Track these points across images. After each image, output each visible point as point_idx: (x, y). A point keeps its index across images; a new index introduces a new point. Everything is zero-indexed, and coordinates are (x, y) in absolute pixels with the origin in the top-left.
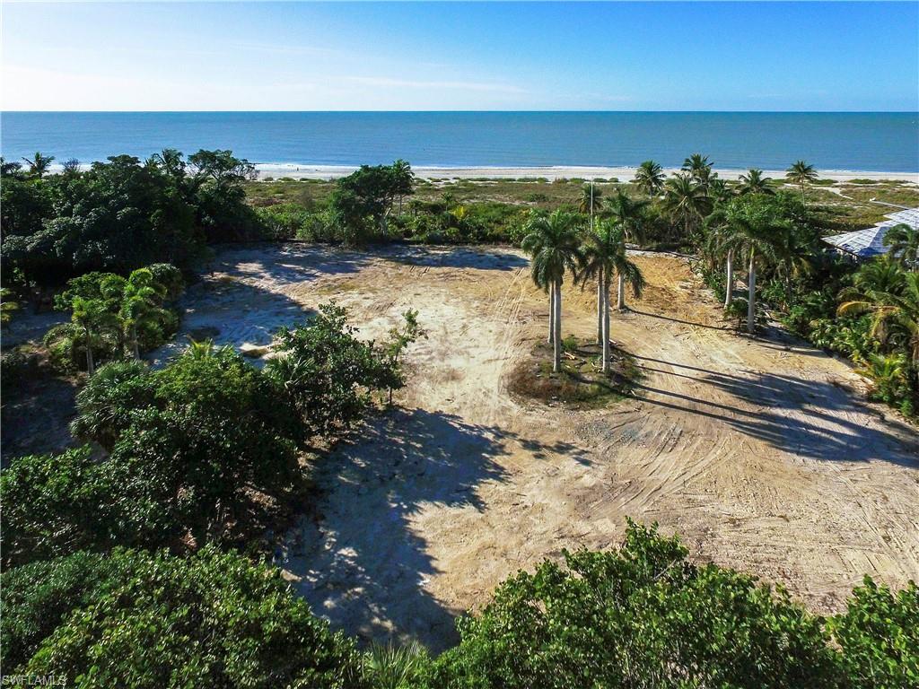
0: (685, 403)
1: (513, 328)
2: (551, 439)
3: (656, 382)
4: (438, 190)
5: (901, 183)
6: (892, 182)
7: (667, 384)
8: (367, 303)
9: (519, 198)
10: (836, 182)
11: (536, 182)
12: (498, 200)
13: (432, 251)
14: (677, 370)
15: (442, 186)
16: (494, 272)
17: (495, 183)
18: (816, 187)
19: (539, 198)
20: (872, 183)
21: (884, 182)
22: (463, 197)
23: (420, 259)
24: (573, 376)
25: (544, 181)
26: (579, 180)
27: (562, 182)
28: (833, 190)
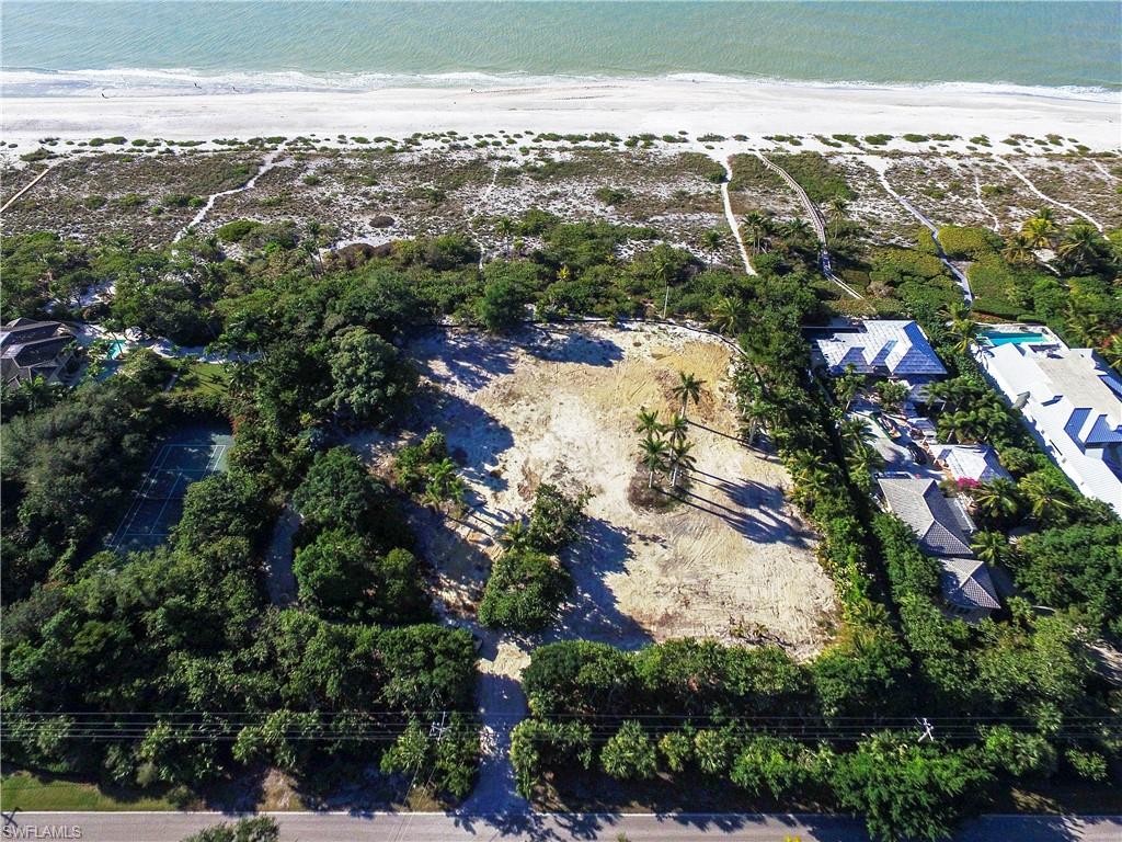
0: (708, 506)
1: (624, 442)
2: (649, 534)
3: (696, 489)
4: (519, 173)
5: (951, 138)
6: (944, 138)
7: (703, 491)
8: (535, 416)
9: (599, 195)
10: (889, 138)
11: (608, 143)
12: (579, 202)
13: (555, 336)
14: (708, 480)
15: (521, 160)
16: (602, 369)
17: (568, 144)
18: (870, 152)
19: (616, 199)
20: (925, 139)
21: (936, 137)
22: (547, 192)
23: (549, 350)
24: (658, 490)
25: (615, 140)
26: (649, 139)
27: (632, 142)
28: (880, 165)
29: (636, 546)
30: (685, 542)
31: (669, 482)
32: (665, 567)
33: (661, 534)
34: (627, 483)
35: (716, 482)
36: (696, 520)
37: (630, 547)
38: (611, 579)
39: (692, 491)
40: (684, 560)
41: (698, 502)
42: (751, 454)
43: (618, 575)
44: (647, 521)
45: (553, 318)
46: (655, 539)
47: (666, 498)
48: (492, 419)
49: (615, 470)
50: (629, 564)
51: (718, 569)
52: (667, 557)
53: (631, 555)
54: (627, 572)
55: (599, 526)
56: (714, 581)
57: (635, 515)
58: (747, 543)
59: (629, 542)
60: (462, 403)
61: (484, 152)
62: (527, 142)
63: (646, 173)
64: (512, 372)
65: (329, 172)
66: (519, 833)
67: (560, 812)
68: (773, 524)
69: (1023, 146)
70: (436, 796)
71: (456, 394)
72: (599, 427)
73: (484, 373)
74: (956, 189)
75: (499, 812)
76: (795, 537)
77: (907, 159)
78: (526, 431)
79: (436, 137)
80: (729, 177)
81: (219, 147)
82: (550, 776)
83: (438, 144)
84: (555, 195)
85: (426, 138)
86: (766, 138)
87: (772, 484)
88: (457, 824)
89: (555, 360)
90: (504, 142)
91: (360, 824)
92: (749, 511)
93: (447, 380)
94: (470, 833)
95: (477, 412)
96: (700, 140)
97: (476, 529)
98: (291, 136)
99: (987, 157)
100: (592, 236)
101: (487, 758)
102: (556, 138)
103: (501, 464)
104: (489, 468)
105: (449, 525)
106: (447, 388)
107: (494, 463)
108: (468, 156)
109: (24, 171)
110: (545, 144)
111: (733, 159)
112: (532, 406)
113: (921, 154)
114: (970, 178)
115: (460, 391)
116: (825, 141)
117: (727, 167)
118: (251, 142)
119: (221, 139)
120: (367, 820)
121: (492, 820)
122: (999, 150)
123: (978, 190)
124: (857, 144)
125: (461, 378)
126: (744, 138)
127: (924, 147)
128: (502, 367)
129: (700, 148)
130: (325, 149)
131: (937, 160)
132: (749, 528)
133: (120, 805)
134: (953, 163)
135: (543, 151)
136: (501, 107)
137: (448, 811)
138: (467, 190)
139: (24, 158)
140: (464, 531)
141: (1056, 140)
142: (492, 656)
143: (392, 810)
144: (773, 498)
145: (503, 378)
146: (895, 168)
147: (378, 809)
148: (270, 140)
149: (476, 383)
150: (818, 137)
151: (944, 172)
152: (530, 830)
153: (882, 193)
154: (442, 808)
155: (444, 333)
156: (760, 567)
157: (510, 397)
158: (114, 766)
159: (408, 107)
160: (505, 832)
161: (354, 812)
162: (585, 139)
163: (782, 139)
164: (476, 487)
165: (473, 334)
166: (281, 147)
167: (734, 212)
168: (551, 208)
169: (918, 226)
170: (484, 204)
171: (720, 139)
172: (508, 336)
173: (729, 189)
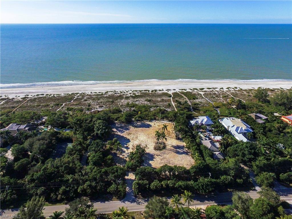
0: (170, 149)
1: (153, 140)
2: (158, 154)
3: (167, 147)
4: (129, 97)
5: (216, 88)
6: (215, 88)
7: (168, 147)
8: (135, 137)
9: (146, 100)
10: (204, 89)
11: (147, 92)
12: (142, 102)
13: (138, 124)
14: (169, 145)
15: (130, 95)
16: (148, 128)
17: (139, 92)
18: (200, 91)
19: (150, 101)
20: (211, 89)
21: (213, 88)
22: (135, 100)
23: (137, 126)
24: (160, 147)
25: (149, 91)
26: (156, 91)
27: (152, 91)
28: (202, 93)
29: (156, 157)
30: (165, 155)
31: (162, 146)
32: (161, 160)
33: (161, 155)
34: (154, 147)
35: (171, 146)
36: (167, 152)
37: (154, 157)
38: (151, 162)
39: (166, 147)
40: (165, 158)
41: (168, 149)
42: (178, 141)
43: (152, 161)
44: (158, 152)
45: (137, 121)
46: (159, 155)
47: (161, 148)
48: (126, 138)
49: (151, 145)
50: (154, 159)
51: (172, 159)
52: (162, 158)
53: (155, 158)
54: (154, 160)
55: (148, 154)
56: (171, 161)
57: (155, 152)
58: (177, 155)
59: (154, 156)
60: (120, 136)
61: (122, 94)
62: (131, 92)
63: (155, 96)
64: (129, 130)
65: (89, 98)
66: (134, 202)
67: (142, 199)
68: (182, 151)
69: (230, 89)
70: (117, 199)
71: (118, 134)
72: (148, 138)
73: (124, 130)
74: (217, 96)
75: (130, 200)
76: (186, 153)
77: (207, 92)
78: (133, 139)
79: (111, 92)
80: (172, 96)
81: (65, 95)
82: (140, 194)
83: (112, 93)
84: (137, 101)
85: (109, 92)
86: (179, 90)
87: (182, 145)
88: (122, 202)
89: (138, 127)
90: (126, 92)
91: (103, 204)
92: (177, 150)
93: (116, 132)
94: (125, 204)
95: (123, 137)
96: (166, 90)
97: (124, 156)
98: (80, 92)
99: (223, 91)
100: (145, 107)
101: (127, 192)
102: (137, 91)
103: (128, 145)
104: (125, 146)
105: (118, 155)
106: (117, 133)
107: (127, 145)
108: (118, 95)
109: (22, 101)
110: (134, 92)
111: (173, 93)
112: (134, 135)
113: (210, 91)
114: (220, 95)
115: (119, 133)
116: (191, 90)
117: (172, 95)
118: (72, 94)
119: (65, 93)
120: (104, 203)
121: (129, 201)
122: (225, 90)
123: (221, 97)
124: (198, 90)
125: (119, 131)
126: (175, 90)
127: (211, 90)
128: (128, 129)
129: (166, 92)
130: (88, 94)
131: (213, 92)
132: (178, 153)
133: (53, 205)
134: (216, 92)
135: (134, 94)
136: (125, 86)
137: (120, 201)
138: (119, 100)
139: (21, 98)
140: (121, 156)
141: (236, 88)
142: (128, 175)
143: (109, 201)
144: (183, 147)
145: (128, 131)
146: (205, 94)
147: (106, 201)
148: (76, 93)
149: (122, 132)
150: (190, 89)
151: (215, 94)
152: (136, 202)
153: (203, 98)
154: (119, 200)
155: (115, 124)
156: (180, 158)
157: (129, 134)
158: (52, 197)
159: (105, 87)
160: (131, 203)
161: (101, 202)
162: (142, 91)
163: (183, 90)
164: (123, 149)
165: (121, 124)
166: (78, 95)
167: (173, 102)
168: (136, 103)
169: (210, 103)
170: (122, 103)
171: (170, 90)
172: (128, 124)
173: (172, 98)
